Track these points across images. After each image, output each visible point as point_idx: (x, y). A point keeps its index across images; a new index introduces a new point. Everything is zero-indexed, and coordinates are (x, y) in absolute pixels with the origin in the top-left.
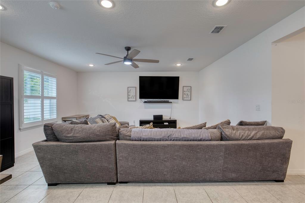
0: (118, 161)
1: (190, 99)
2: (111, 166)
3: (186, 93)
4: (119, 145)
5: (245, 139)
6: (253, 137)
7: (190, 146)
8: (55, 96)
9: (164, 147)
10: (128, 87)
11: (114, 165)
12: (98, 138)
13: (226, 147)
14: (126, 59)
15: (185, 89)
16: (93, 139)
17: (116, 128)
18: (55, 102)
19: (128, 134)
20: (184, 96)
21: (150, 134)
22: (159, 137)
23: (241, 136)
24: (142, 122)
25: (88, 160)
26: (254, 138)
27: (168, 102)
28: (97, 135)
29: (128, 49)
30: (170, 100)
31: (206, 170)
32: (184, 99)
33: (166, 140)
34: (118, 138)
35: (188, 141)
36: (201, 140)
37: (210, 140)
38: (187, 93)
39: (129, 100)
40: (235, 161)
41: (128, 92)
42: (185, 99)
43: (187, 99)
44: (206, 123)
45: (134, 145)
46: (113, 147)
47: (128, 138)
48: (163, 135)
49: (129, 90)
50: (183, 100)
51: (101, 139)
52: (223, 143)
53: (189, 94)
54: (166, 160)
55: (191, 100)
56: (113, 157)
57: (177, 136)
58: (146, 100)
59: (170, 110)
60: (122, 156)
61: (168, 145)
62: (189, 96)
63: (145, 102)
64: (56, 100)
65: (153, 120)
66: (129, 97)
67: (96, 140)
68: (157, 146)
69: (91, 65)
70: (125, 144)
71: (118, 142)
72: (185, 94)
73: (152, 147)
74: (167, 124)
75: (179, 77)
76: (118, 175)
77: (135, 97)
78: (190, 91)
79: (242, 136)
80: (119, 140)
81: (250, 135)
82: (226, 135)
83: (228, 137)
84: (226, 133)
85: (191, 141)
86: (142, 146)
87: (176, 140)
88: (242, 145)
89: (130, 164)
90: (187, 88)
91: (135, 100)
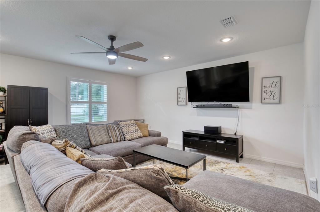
1: (277, 101)
3: (268, 90)
8: (106, 101)
10: (178, 88)
15: (266, 83)
18: (106, 106)
20: (264, 95)
24: (186, 134)
27: (231, 107)
30: (234, 104)
32: (263, 101)
38: (271, 89)
39: (179, 104)
42: (266, 101)
43: (272, 101)
49: (178, 92)
50: (262, 102)
53: (276, 91)
59: (235, 120)
62: (277, 96)
63: (197, 107)
64: (106, 105)
65: (204, 133)
66: (179, 100)
69: (130, 68)
72: (266, 92)
74: (222, 142)
75: (248, 62)
77: (185, 101)
78: (278, 85)
90: (271, 80)
91: (185, 104)
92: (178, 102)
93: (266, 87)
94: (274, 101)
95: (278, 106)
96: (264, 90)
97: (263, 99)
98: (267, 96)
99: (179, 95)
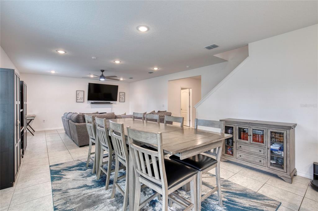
1: (124, 101)
3: (122, 97)
10: (77, 91)
14: (101, 77)
15: (121, 94)
27: (109, 103)
29: (103, 71)
30: (111, 102)
39: (78, 101)
42: (121, 101)
49: (77, 93)
50: (119, 101)
53: (124, 97)
58: (93, 101)
62: (124, 99)
63: (92, 103)
72: (121, 98)
75: (118, 86)
77: (83, 99)
78: (124, 95)
91: (83, 101)
92: (77, 100)
99: (77, 96)
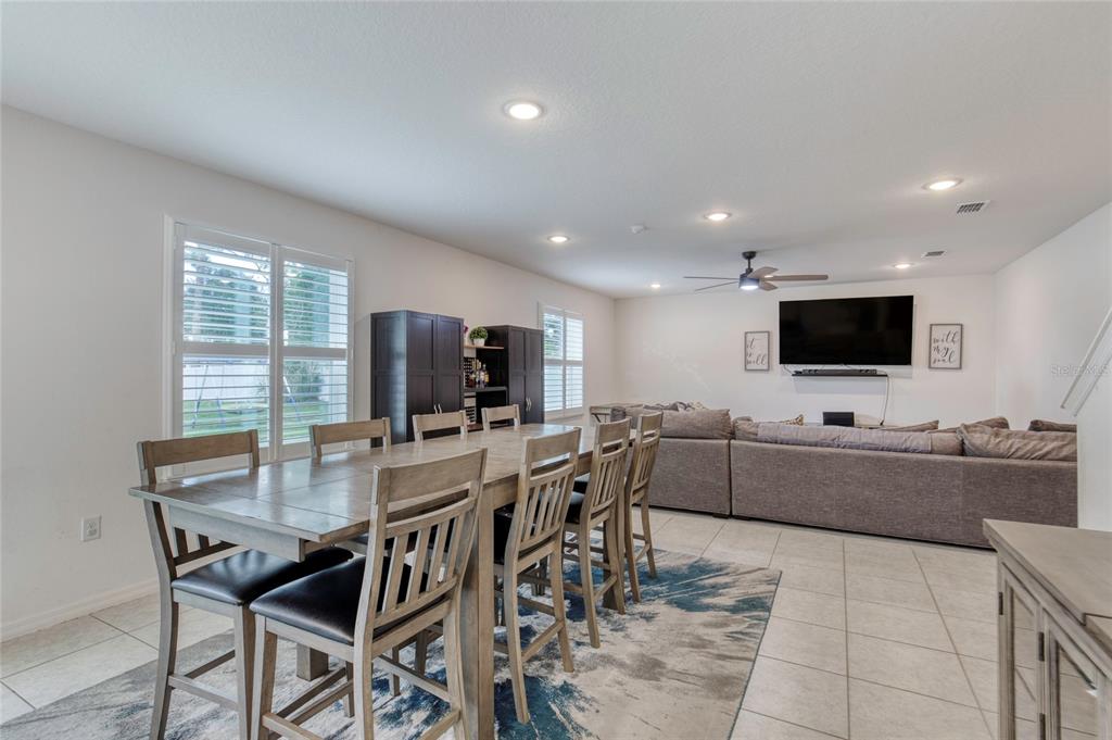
0: (733, 475)
1: (956, 365)
2: (720, 484)
3: (942, 346)
4: (736, 448)
5: (1023, 455)
6: (1048, 453)
7: (879, 459)
9: (824, 457)
10: (746, 333)
11: (727, 482)
12: (700, 433)
13: (968, 468)
14: (743, 278)
15: (938, 333)
16: (690, 434)
17: (729, 418)
19: (753, 430)
20: (935, 355)
21: (794, 434)
22: (813, 440)
23: (1013, 450)
25: (681, 468)
26: (1050, 456)
27: (873, 374)
28: (698, 428)
29: (750, 256)
30: (880, 369)
31: (920, 513)
32: (932, 365)
33: (828, 446)
34: (733, 435)
35: (876, 449)
36: (906, 451)
37: (931, 453)
38: (947, 345)
39: (749, 367)
40: (994, 502)
41: (746, 346)
42: (938, 365)
43: (948, 365)
44: (937, 422)
45: (763, 449)
46: (725, 450)
47: (752, 437)
48: (822, 435)
49: (748, 340)
50: (930, 367)
51: (704, 435)
52: (961, 459)
53: (955, 348)
54: (827, 482)
55: (960, 368)
56: (726, 467)
57: (852, 439)
58: (801, 368)
59: (880, 399)
60: (741, 468)
61: (831, 454)
62: (956, 357)
63: (798, 374)
66: (749, 359)
67: (696, 435)
68: (809, 455)
69: (656, 286)
70: (747, 447)
71: (732, 441)
72: (937, 349)
73: (798, 455)
76: (734, 501)
77: (766, 360)
78: (957, 338)
79: (1017, 450)
80: (735, 439)
81: (1040, 450)
82: (973, 445)
83: (977, 449)
84: (974, 441)
85: (882, 450)
86: (778, 451)
87: (851, 447)
88: (1008, 466)
89: (755, 483)
90: (946, 330)
91: (765, 367)
92: (747, 362)
93: (938, 341)
94: (952, 365)
95: (959, 373)
96: (933, 345)
97: (932, 360)
98: (939, 357)
99: (749, 349)
